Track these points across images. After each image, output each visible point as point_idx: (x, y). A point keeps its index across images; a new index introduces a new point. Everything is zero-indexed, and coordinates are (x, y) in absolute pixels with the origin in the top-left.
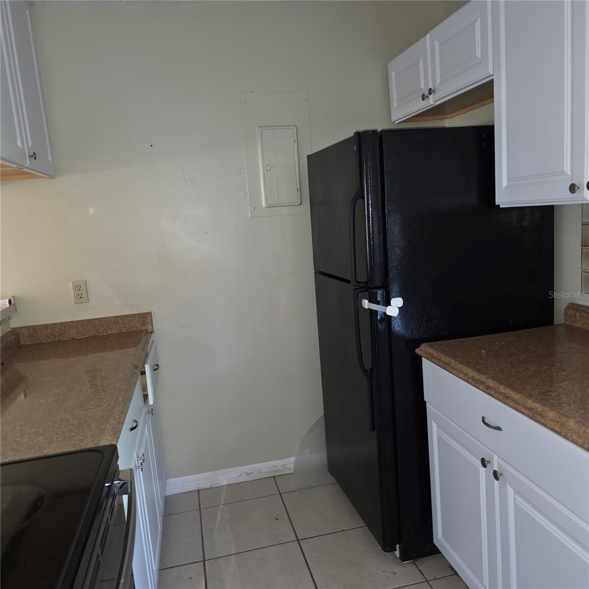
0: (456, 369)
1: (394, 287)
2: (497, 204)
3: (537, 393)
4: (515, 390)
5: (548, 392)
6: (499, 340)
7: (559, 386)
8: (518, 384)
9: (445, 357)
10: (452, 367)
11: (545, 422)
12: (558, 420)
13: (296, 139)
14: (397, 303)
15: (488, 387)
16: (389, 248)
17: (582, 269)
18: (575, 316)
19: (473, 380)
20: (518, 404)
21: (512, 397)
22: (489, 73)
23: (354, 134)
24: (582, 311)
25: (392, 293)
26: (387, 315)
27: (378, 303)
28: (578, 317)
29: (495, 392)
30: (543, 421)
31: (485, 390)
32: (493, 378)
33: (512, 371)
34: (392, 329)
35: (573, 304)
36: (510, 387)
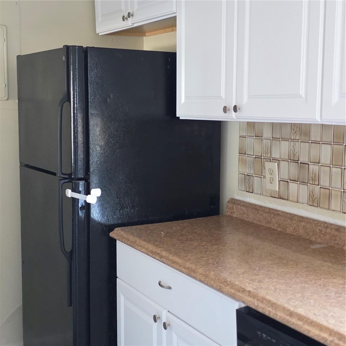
0: (140, 246)
1: (94, 179)
2: (177, 116)
3: (194, 259)
4: (179, 256)
5: (202, 257)
6: (175, 226)
7: (210, 254)
8: (183, 253)
9: (132, 237)
10: (137, 244)
11: (196, 276)
12: (204, 274)
13: (5, 37)
14: (96, 193)
15: (162, 257)
16: (91, 146)
17: (239, 172)
18: (233, 208)
19: (152, 253)
20: (180, 266)
21: (177, 262)
22: (173, 11)
23: (64, 46)
24: (238, 204)
25: (92, 185)
26: (87, 203)
27: (79, 192)
28: (235, 209)
29: (166, 260)
30: (195, 275)
31: (159, 259)
32: (166, 250)
33: (181, 246)
34: (91, 216)
35: (232, 199)
36: (176, 255)
